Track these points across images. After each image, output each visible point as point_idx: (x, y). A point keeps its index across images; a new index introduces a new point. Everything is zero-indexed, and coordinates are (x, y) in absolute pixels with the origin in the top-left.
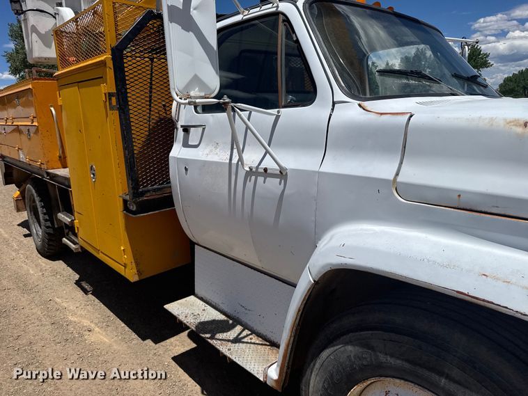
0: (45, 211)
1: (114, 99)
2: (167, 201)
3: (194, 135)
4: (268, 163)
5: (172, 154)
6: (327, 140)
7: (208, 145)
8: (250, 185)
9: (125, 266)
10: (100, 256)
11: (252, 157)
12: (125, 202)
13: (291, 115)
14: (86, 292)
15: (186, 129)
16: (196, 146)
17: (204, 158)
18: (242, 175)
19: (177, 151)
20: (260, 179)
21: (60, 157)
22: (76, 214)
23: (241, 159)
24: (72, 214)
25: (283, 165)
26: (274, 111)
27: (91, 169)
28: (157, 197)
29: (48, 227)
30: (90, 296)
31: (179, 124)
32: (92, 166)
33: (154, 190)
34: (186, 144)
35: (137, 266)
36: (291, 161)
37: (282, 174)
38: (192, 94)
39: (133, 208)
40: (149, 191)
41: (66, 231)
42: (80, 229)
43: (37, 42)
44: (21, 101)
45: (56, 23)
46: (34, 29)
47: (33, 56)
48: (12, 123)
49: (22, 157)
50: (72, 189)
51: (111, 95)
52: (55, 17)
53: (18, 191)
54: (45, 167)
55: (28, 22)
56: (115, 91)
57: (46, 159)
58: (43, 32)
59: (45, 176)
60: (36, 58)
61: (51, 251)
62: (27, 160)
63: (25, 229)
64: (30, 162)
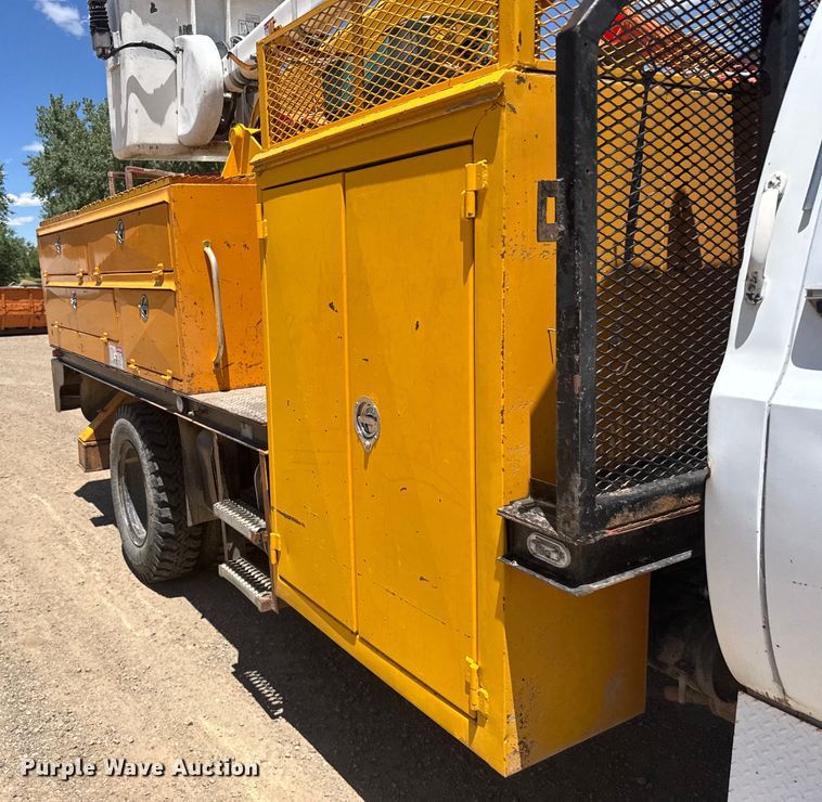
0: (161, 484)
1: (551, 205)
9: (476, 719)
10: (359, 651)
12: (514, 530)
14: (269, 709)
21: (217, 365)
22: (275, 516)
24: (262, 513)
28: (637, 526)
29: (164, 521)
30: (282, 721)
35: (519, 728)
41: (228, 546)
42: (285, 557)
43: (137, 111)
44: (128, 233)
45: (175, 71)
46: (134, 85)
47: (128, 144)
48: (99, 283)
49: (116, 359)
50: (271, 452)
51: (545, 189)
52: (174, 59)
53: (90, 426)
54: (183, 387)
55: (122, 71)
56: (551, 174)
57: (188, 371)
58: (150, 91)
59: (180, 407)
60: (135, 145)
61: (165, 574)
62: (132, 366)
63: (91, 505)
64: (140, 373)
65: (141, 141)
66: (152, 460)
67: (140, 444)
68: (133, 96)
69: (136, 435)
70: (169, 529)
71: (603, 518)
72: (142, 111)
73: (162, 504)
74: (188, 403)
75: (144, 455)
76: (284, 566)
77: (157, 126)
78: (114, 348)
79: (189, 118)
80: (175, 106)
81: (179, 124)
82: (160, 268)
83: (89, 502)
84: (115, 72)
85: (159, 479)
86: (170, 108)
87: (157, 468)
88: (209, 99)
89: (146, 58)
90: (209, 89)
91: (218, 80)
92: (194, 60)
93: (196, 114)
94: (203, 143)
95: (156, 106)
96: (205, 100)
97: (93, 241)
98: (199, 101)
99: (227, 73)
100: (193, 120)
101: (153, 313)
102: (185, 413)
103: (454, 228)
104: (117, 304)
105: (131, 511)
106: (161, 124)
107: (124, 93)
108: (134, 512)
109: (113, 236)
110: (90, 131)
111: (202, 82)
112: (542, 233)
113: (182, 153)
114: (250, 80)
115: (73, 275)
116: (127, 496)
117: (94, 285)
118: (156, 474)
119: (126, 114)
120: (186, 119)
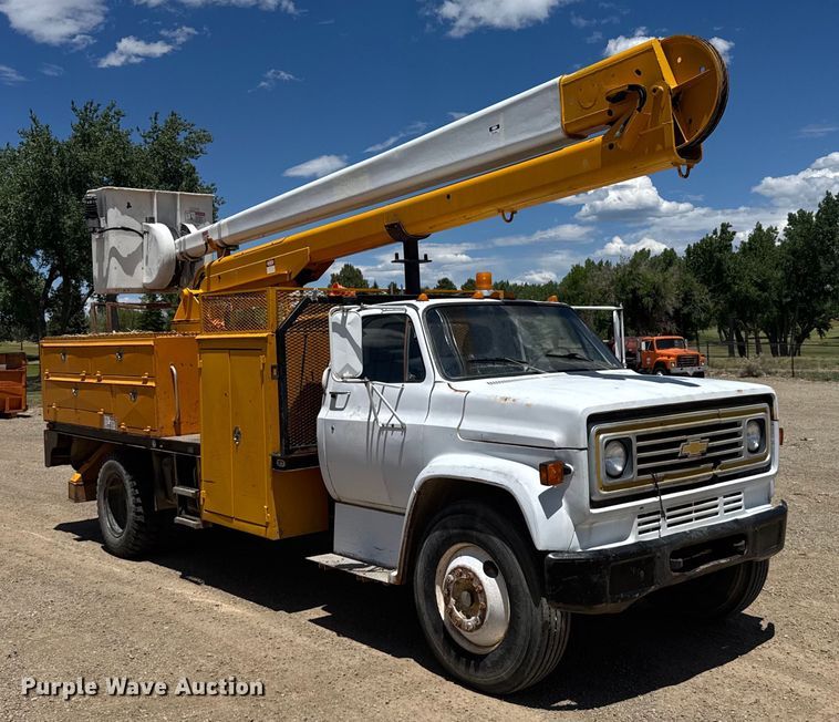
0: (138, 492)
1: (275, 370)
2: (313, 460)
3: (340, 401)
4: (394, 421)
5: (320, 416)
6: (430, 405)
7: (352, 407)
8: (382, 437)
9: (266, 526)
11: (384, 417)
12: (274, 459)
13: (411, 388)
15: (334, 395)
16: (342, 409)
17: (348, 419)
18: (377, 430)
19: (324, 414)
20: (390, 432)
21: (175, 423)
22: (203, 485)
23: (376, 419)
24: (197, 485)
25: (403, 421)
26: (400, 385)
27: (235, 432)
28: (304, 455)
31: (328, 391)
32: (237, 428)
33: (302, 449)
34: (333, 408)
36: (408, 419)
37: (403, 428)
38: (345, 375)
39: (283, 465)
40: (297, 449)
42: (207, 500)
44: (125, 356)
45: (143, 242)
46: (114, 252)
47: (108, 288)
48: (99, 380)
49: (109, 423)
50: (202, 456)
51: (273, 367)
52: (142, 236)
53: (78, 473)
54: (157, 434)
55: (106, 243)
56: (275, 363)
57: (160, 426)
58: (125, 255)
59: (154, 445)
60: (113, 289)
61: (137, 549)
62: (122, 427)
63: (69, 533)
64: (128, 430)
65: (118, 287)
66: (132, 480)
67: (124, 472)
68: (113, 259)
69: (121, 467)
70: (141, 519)
71: (292, 451)
72: (120, 267)
73: (137, 505)
74: (159, 442)
75: (127, 478)
76: (207, 505)
77: (128, 277)
78: (108, 418)
80: (142, 265)
81: (145, 276)
82: (146, 375)
85: (137, 490)
86: (138, 266)
87: (136, 484)
89: (123, 236)
90: (166, 259)
91: (172, 254)
92: (155, 238)
95: (129, 265)
96: (163, 265)
98: (158, 265)
99: (178, 251)
101: (139, 398)
102: (158, 447)
103: (259, 373)
104: (113, 393)
106: (131, 276)
107: (107, 256)
109: (114, 356)
111: (162, 255)
112: (273, 378)
115: (76, 375)
116: (109, 510)
117: (95, 381)
118: (135, 488)
119: (108, 269)
120: (149, 274)
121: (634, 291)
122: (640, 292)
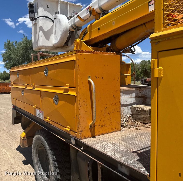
21: (91, 126)
43: (42, 36)
45: (53, 25)
46: (41, 29)
47: (38, 46)
48: (34, 88)
52: (53, 21)
53: (24, 132)
55: (37, 24)
57: (81, 129)
58: (46, 30)
59: (73, 142)
60: (41, 46)
62: (47, 119)
63: (22, 155)
64: (51, 122)
65: (43, 45)
66: (53, 155)
67: (48, 147)
68: (41, 32)
69: (46, 144)
72: (44, 36)
77: (47, 41)
78: (39, 111)
79: (57, 38)
80: (53, 35)
81: (54, 40)
82: (67, 86)
83: (21, 153)
84: (35, 25)
85: (56, 163)
86: (51, 36)
87: (55, 159)
88: (64, 33)
89: (45, 21)
90: (64, 30)
91: (67, 27)
92: (60, 21)
93: (60, 37)
94: (61, 46)
95: (47, 35)
97: (32, 74)
98: (61, 33)
99: (70, 25)
100: (58, 39)
104: (42, 96)
105: (40, 167)
106: (48, 40)
107: (38, 31)
108: (41, 168)
109: (43, 73)
110: (16, 48)
111: (63, 28)
113: (54, 49)
114: (78, 27)
115: (23, 84)
116: (39, 161)
117: (31, 88)
118: (55, 161)
119: (38, 37)
120: (56, 39)
121: (145, 68)
122: (147, 69)
